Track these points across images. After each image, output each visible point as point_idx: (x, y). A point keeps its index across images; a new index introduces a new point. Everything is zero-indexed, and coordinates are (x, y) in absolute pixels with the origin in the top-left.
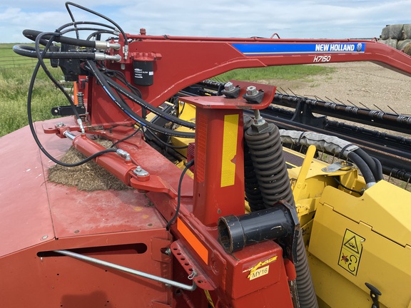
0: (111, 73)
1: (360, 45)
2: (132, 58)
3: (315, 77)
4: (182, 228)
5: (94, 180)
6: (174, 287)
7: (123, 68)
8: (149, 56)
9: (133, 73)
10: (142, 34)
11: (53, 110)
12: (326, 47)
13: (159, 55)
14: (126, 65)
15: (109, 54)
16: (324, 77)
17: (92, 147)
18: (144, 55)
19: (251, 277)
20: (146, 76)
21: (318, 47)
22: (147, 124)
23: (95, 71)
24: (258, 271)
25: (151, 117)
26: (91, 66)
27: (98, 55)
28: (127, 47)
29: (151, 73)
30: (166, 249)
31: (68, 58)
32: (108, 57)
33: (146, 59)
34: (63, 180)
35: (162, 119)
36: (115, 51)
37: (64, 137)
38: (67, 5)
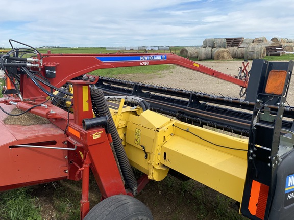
0: (35, 73)
1: (164, 56)
2: (44, 66)
3: (162, 72)
4: (71, 130)
5: (29, 121)
6: (68, 150)
7: (40, 70)
8: (53, 64)
9: (45, 72)
10: (49, 53)
11: (3, 91)
12: (146, 58)
13: (58, 63)
14: (42, 69)
15: (33, 64)
16: (168, 71)
17: (27, 107)
18: (50, 64)
19: (94, 138)
20: (52, 74)
21: (142, 58)
22: (54, 96)
23: (27, 72)
24: (96, 136)
25: (56, 93)
26: (24, 70)
27: (28, 64)
28: (42, 60)
29: (54, 72)
30: (65, 142)
31: (11, 66)
32: (33, 65)
33: (52, 65)
34: (13, 123)
35: (62, 94)
36: (36, 62)
37: (10, 104)
38: (9, 41)
